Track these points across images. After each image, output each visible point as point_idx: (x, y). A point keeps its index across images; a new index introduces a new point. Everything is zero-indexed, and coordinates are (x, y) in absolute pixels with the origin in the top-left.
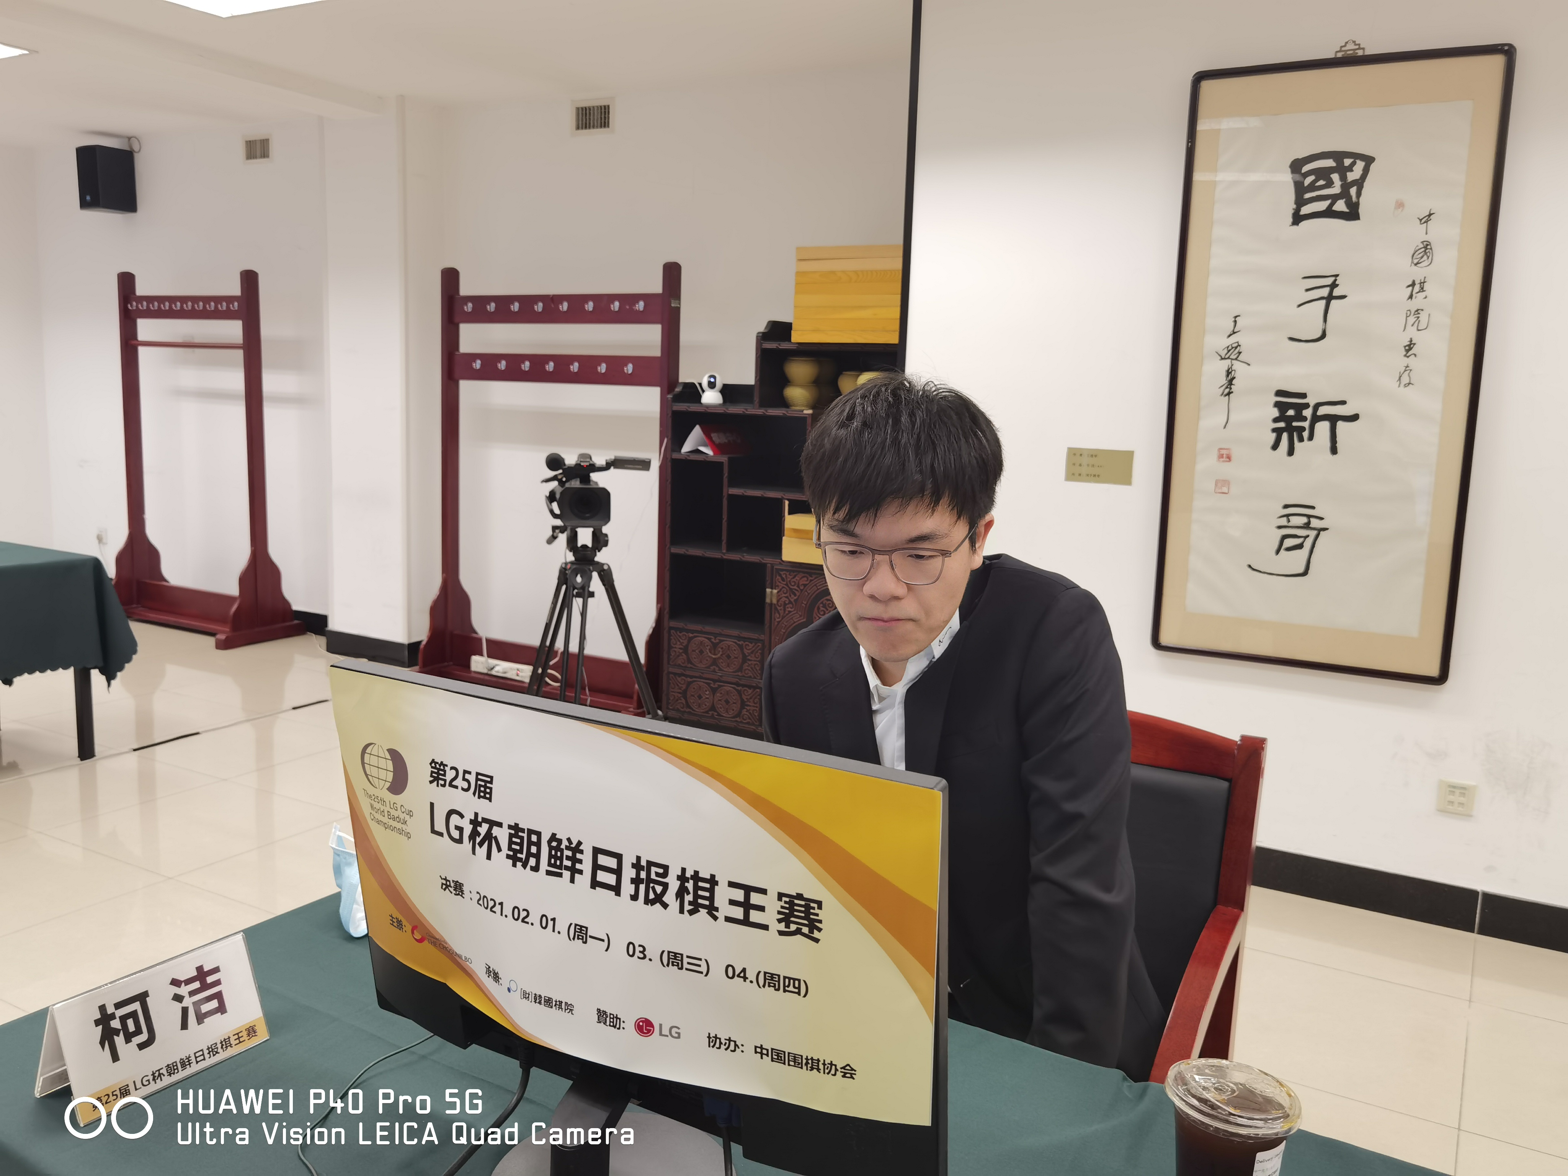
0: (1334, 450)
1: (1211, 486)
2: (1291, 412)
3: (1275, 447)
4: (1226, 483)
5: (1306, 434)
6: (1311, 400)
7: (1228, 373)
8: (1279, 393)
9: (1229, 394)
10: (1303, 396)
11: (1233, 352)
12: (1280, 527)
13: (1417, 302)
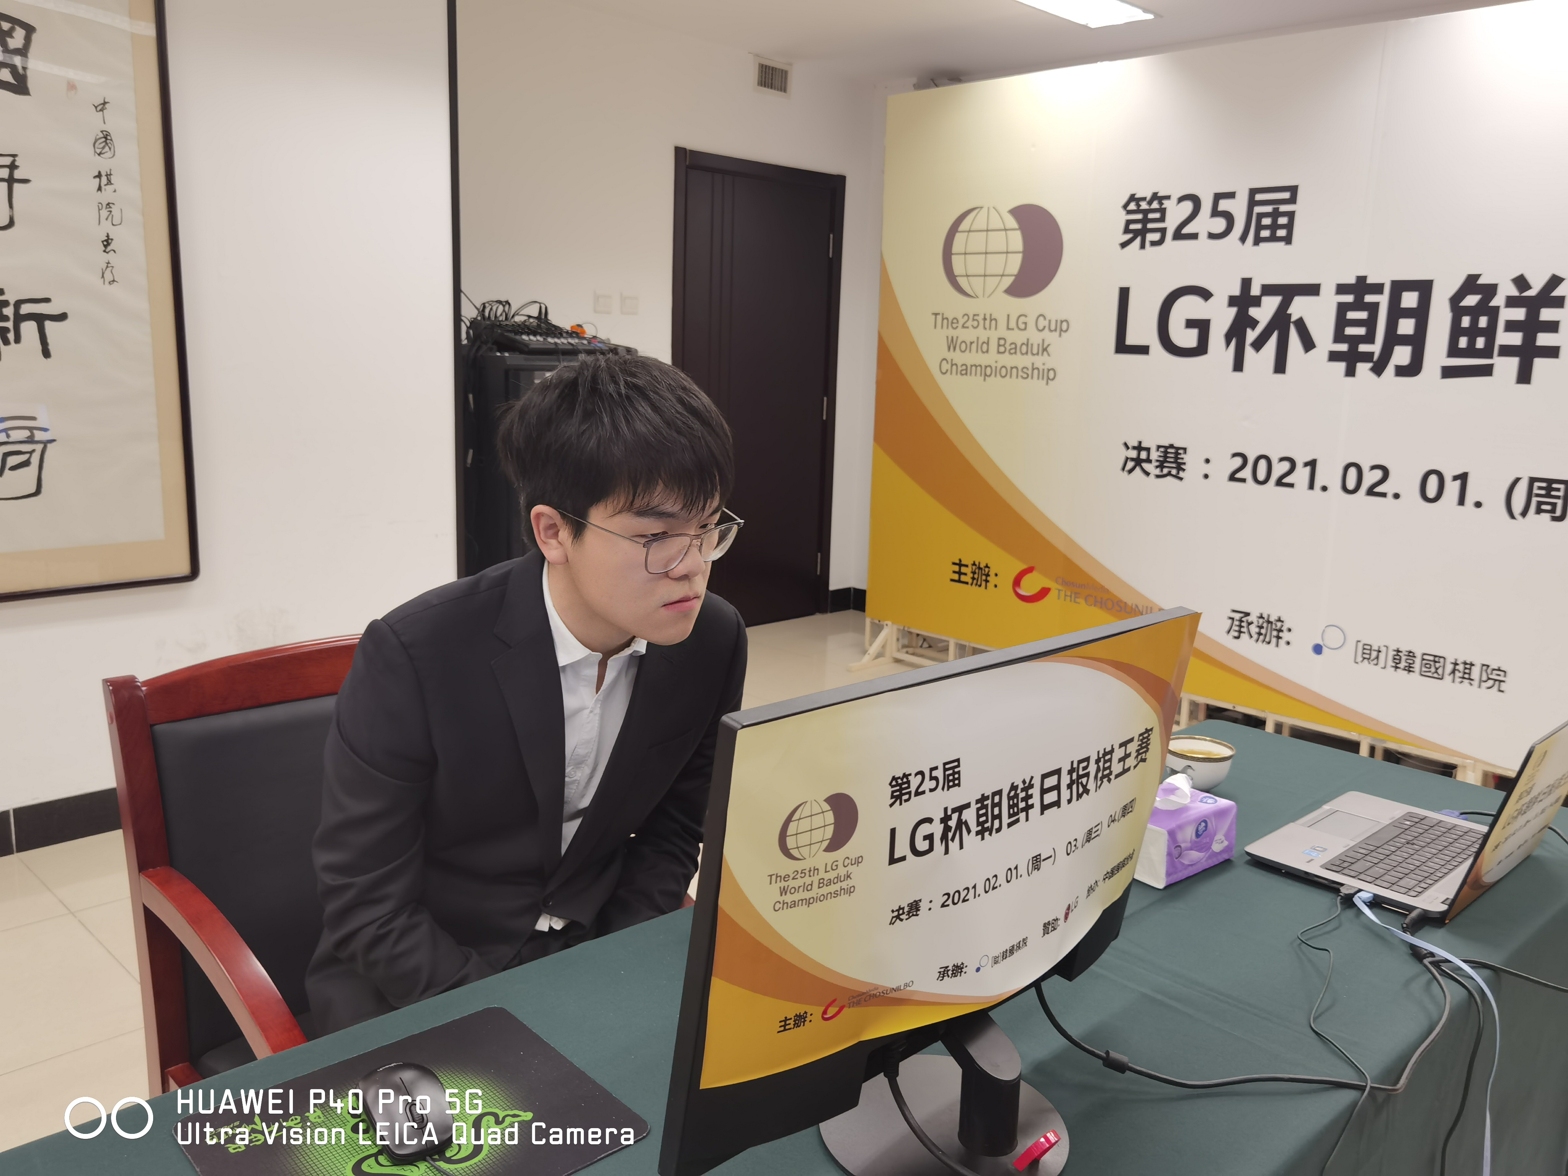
0: (46, 353)
5: (11, 336)
6: (10, 297)
13: (107, 194)
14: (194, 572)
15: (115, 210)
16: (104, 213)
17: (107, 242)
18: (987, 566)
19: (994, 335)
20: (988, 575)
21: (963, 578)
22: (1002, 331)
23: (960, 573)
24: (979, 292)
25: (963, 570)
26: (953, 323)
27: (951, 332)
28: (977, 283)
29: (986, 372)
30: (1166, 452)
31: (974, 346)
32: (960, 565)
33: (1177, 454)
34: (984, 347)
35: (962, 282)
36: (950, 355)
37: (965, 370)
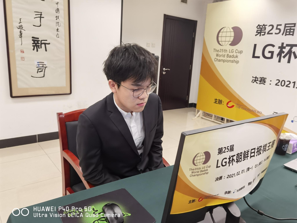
0: (46, 50)
1: (20, 59)
2: (36, 42)
3: (34, 50)
4: (23, 58)
5: (40, 47)
6: (40, 39)
7: (20, 32)
8: (33, 37)
9: (21, 37)
10: (38, 38)
11: (21, 27)
12: (37, 67)
13: (58, 21)
14: (71, 93)
15: (59, 23)
16: (57, 24)
17: (58, 30)
18: (222, 100)
19: (226, 54)
20: (222, 102)
21: (217, 102)
22: (228, 53)
23: (216, 101)
24: (224, 45)
25: (217, 101)
26: (218, 51)
27: (217, 53)
28: (223, 43)
29: (224, 61)
30: (262, 79)
31: (222, 56)
32: (216, 100)
33: (264, 79)
34: (224, 56)
35: (220, 43)
36: (217, 57)
37: (220, 61)
